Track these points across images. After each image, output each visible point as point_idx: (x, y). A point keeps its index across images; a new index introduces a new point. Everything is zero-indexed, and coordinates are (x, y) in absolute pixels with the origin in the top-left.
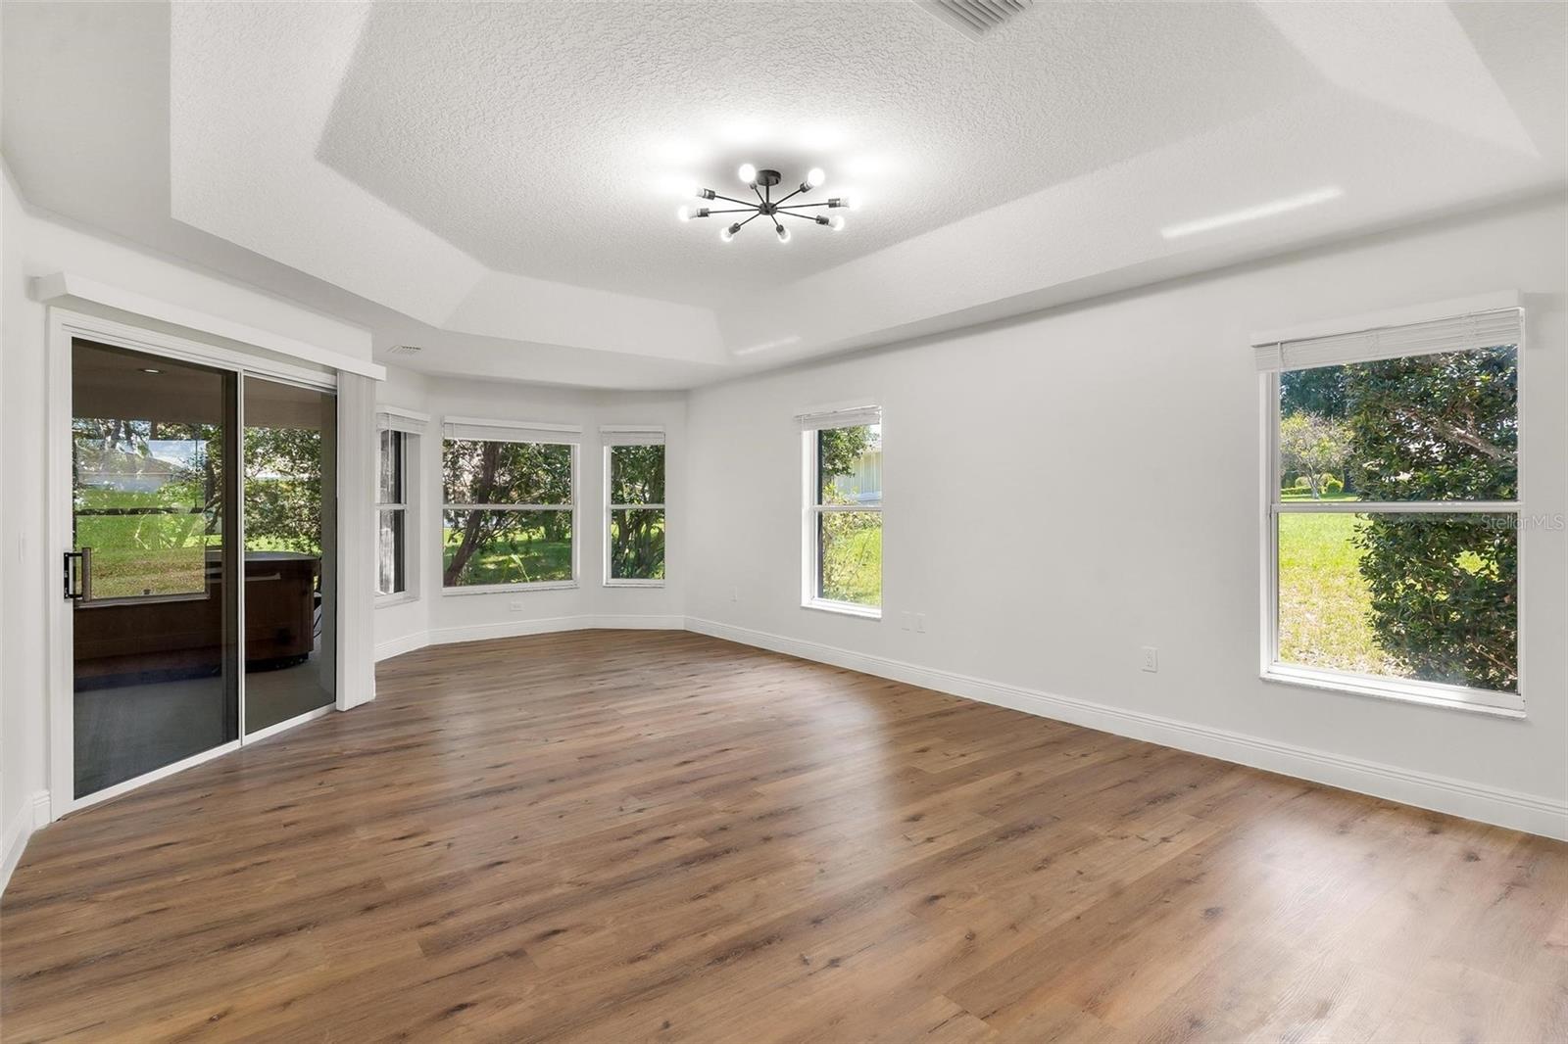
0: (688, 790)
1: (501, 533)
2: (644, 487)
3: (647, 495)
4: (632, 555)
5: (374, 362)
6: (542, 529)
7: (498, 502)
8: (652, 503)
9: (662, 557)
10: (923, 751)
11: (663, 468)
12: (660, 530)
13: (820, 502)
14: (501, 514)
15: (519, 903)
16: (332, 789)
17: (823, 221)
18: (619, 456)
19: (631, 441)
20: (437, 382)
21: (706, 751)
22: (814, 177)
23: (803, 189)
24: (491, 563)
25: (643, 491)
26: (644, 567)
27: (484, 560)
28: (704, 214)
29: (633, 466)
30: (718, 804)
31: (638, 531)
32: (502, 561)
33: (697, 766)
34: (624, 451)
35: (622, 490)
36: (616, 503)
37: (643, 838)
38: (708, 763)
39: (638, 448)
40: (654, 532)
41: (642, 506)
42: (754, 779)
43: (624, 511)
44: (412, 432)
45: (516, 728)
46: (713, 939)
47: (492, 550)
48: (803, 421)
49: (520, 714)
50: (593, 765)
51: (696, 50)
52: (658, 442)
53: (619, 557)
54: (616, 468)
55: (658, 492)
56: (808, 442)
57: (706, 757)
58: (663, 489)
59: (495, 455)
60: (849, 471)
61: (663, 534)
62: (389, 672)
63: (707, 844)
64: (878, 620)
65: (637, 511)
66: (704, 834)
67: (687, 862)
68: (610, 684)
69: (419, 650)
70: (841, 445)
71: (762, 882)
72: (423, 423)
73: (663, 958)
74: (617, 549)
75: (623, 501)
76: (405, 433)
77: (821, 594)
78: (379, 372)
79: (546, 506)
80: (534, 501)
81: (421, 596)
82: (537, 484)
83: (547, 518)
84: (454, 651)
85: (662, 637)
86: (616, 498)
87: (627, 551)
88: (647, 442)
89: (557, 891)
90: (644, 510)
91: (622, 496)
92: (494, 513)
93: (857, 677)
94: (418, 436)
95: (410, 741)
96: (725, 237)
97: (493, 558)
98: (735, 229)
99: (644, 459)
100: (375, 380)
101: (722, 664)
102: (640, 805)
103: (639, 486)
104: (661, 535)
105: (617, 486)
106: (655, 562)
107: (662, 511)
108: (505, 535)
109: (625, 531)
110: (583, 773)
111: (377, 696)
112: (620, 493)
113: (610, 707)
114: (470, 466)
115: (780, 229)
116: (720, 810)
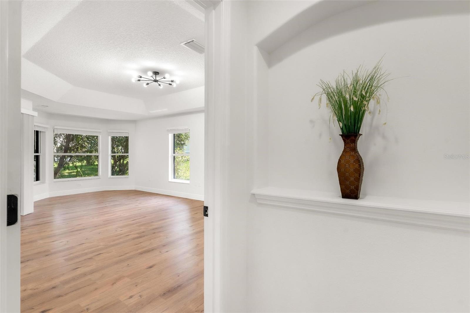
0: (135, 225)
1: (71, 163)
2: (122, 148)
3: (123, 151)
4: (118, 169)
5: (33, 111)
6: (85, 162)
7: (70, 153)
8: (124, 153)
9: (128, 169)
10: (196, 213)
11: (128, 143)
12: (127, 161)
13: (174, 153)
14: (71, 157)
15: (90, 250)
16: (27, 234)
17: (170, 84)
18: (114, 139)
19: (118, 135)
20: (51, 115)
21: (140, 217)
22: (167, 76)
23: (164, 78)
24: (66, 173)
25: (121, 149)
26: (122, 172)
27: (63, 172)
28: (139, 80)
29: (118, 142)
30: (142, 228)
31: (120, 162)
32: (71, 172)
33: (137, 220)
34: (115, 137)
35: (115, 149)
36: (113, 153)
37: (122, 236)
38: (140, 220)
39: (120, 137)
40: (125, 162)
41: (121, 154)
42: (152, 222)
43: (115, 155)
44: (42, 131)
45: (83, 216)
46: (140, 251)
47: (68, 168)
48: (169, 131)
49: (84, 213)
50: (107, 223)
51: (136, 48)
52: (127, 135)
53: (113, 169)
54: (112, 143)
55: (126, 150)
56: (171, 137)
57: (140, 218)
58: (128, 149)
59: (69, 138)
60: (185, 144)
61: (128, 162)
62: (38, 205)
63: (139, 235)
64: (189, 184)
65: (120, 155)
66: (138, 234)
67: (134, 239)
68: (112, 204)
69: (46, 199)
70: (183, 137)
71: (152, 240)
72: (47, 128)
73: (128, 255)
74: (113, 167)
75: (115, 153)
76: (40, 131)
77: (174, 178)
78: (35, 114)
79: (89, 154)
80: (84, 152)
81: (46, 182)
82: (85, 147)
83: (88, 158)
84: (58, 198)
85: (128, 192)
86: (113, 152)
87: (116, 168)
88: (124, 135)
89: (100, 247)
90: (122, 155)
91: (115, 151)
92: (68, 156)
93: (183, 199)
94: (45, 132)
95: (48, 221)
96: (145, 85)
97: (67, 171)
98: (148, 84)
99: (122, 140)
100: (34, 116)
101: (146, 198)
102: (121, 230)
103: (120, 148)
104: (127, 163)
105: (113, 148)
106: (125, 171)
107: (128, 156)
108: (73, 163)
109: (115, 162)
110: (105, 224)
111: (34, 212)
112: (114, 150)
113: (112, 209)
114: (60, 141)
115: (160, 85)
116: (143, 229)
